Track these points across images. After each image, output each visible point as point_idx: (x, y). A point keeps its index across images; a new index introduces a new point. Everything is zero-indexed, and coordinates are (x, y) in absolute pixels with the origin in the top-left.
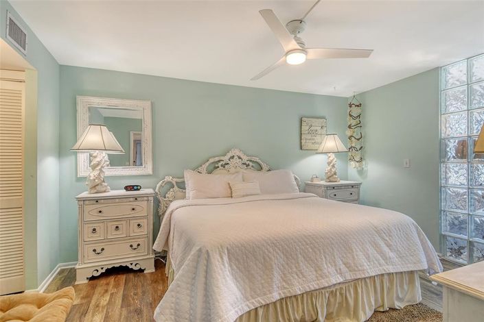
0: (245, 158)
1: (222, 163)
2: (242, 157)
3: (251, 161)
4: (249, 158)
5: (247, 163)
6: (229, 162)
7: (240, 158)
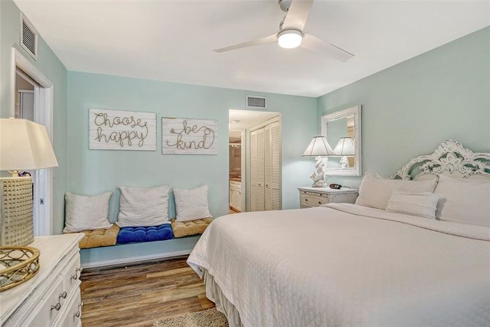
0: (469, 156)
1: (428, 163)
2: (462, 152)
3: (482, 160)
4: (478, 155)
5: (474, 164)
6: (439, 163)
7: (458, 155)
